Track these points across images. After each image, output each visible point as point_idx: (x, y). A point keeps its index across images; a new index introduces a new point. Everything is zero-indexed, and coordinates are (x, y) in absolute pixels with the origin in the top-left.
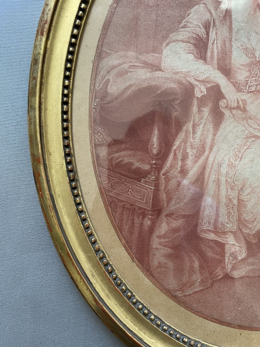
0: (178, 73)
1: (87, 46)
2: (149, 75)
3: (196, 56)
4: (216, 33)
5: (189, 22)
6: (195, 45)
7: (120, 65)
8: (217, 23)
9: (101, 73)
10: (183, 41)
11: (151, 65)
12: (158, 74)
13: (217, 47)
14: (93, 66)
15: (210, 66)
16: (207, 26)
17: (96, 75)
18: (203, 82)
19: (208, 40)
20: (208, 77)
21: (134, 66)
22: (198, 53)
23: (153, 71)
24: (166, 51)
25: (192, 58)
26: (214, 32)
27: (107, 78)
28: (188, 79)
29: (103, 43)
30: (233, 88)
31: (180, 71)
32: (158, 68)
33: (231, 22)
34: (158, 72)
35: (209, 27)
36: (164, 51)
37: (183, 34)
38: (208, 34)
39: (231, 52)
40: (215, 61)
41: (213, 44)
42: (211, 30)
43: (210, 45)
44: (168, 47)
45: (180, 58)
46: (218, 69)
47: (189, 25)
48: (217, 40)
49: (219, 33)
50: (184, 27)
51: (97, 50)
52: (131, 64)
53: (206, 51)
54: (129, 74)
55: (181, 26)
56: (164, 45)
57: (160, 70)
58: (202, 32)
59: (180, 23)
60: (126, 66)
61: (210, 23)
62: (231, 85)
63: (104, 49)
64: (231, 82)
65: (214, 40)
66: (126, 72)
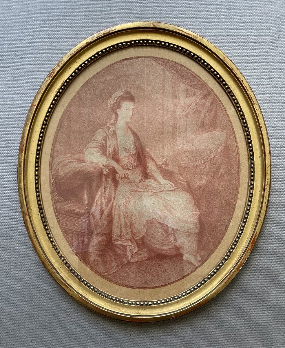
0: (93, 163)
1: (45, 153)
2: (79, 165)
3: (102, 154)
4: (110, 142)
5: (96, 138)
6: (100, 149)
7: (63, 161)
8: (109, 138)
9: (54, 166)
10: (94, 147)
11: (79, 160)
12: (83, 164)
13: (111, 149)
14: (50, 163)
15: (109, 159)
16: (105, 140)
17: (52, 167)
18: (106, 166)
19: (106, 146)
20: (108, 164)
21: (71, 161)
22: (102, 153)
23: (80, 163)
24: (86, 153)
25: (100, 155)
26: (109, 142)
27: (57, 168)
28: (99, 166)
29: (53, 151)
30: (121, 168)
31: (94, 162)
32: (83, 162)
33: (116, 137)
34: (83, 163)
35: (106, 139)
36: (85, 153)
37: (94, 144)
38: (106, 143)
39: (118, 151)
40: (111, 156)
41: (109, 148)
42: (107, 141)
43: (108, 148)
44: (87, 151)
45: (93, 155)
46: (113, 160)
47: (96, 139)
48: (111, 146)
49: (111, 142)
50: (94, 140)
51: (51, 155)
52: (69, 160)
53: (106, 152)
54: (69, 166)
55: (92, 140)
56: (85, 150)
57: (84, 162)
58: (103, 142)
59: (91, 138)
60: (66, 161)
61: (106, 138)
62: (120, 167)
63: (54, 154)
64: (120, 165)
65: (109, 146)
66: (67, 165)
